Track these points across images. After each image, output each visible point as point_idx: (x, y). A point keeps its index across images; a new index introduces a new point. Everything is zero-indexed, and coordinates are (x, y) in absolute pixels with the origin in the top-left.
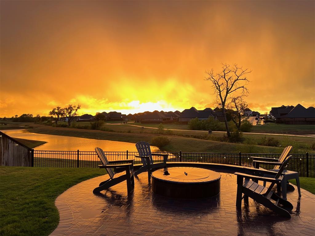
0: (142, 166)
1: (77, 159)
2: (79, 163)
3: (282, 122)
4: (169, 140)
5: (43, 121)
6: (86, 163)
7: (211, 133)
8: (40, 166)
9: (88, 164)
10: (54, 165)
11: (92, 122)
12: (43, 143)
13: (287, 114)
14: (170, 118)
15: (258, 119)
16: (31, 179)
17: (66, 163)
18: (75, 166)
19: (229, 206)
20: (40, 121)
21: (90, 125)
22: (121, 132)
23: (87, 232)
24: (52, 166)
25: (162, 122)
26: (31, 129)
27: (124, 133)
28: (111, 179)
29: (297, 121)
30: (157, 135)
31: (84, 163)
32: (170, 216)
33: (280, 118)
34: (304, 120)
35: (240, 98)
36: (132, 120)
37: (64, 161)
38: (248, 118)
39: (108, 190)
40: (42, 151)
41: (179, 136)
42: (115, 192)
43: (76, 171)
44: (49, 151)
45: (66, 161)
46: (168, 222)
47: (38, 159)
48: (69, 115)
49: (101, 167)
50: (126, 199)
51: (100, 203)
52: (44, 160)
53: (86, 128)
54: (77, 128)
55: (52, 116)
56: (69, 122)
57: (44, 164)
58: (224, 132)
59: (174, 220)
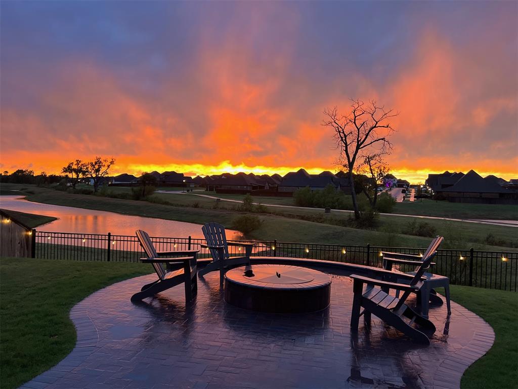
0: (212, 261)
1: (107, 248)
2: (111, 254)
3: (443, 199)
4: (261, 221)
5: (51, 182)
6: (122, 255)
7: (329, 212)
8: (46, 256)
9: (125, 256)
10: (69, 256)
11: (135, 188)
12: (51, 220)
13: (453, 185)
14: (264, 186)
15: (407, 192)
16: (31, 277)
17: (90, 254)
18: (103, 259)
19: (340, 325)
20: (46, 182)
21: (131, 193)
22: (182, 206)
23: (120, 359)
24: (66, 258)
25: (249, 192)
26: (31, 196)
27: (188, 208)
28: (160, 281)
29: (468, 197)
30: (241, 212)
31: (118, 254)
32: (248, 338)
33: (441, 192)
34: (479, 197)
35: (377, 158)
36: (202, 186)
37: (86, 250)
38: (390, 190)
39: (155, 298)
40: (50, 233)
41: (277, 216)
42: (166, 300)
43: (105, 266)
44: (61, 233)
45: (90, 250)
46: (245, 347)
47: (43, 245)
48: (97, 175)
49: (144, 261)
50: (182, 311)
51: (142, 317)
52: (53, 248)
53: (123, 197)
54: (109, 197)
55: (67, 176)
56: (96, 185)
57: (53, 255)
58: (349, 211)
59: (254, 344)
